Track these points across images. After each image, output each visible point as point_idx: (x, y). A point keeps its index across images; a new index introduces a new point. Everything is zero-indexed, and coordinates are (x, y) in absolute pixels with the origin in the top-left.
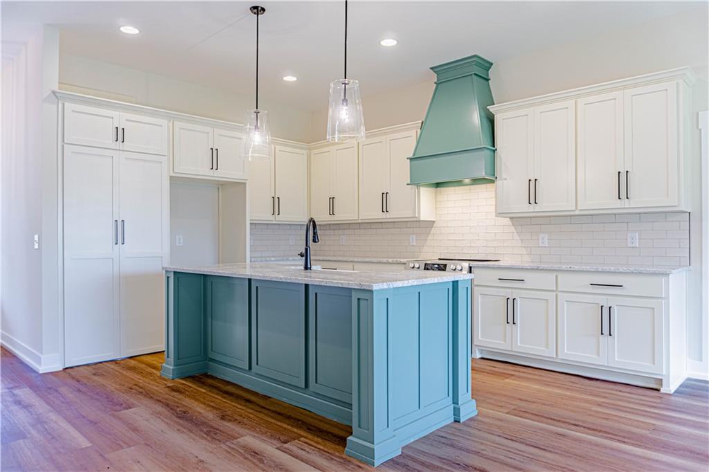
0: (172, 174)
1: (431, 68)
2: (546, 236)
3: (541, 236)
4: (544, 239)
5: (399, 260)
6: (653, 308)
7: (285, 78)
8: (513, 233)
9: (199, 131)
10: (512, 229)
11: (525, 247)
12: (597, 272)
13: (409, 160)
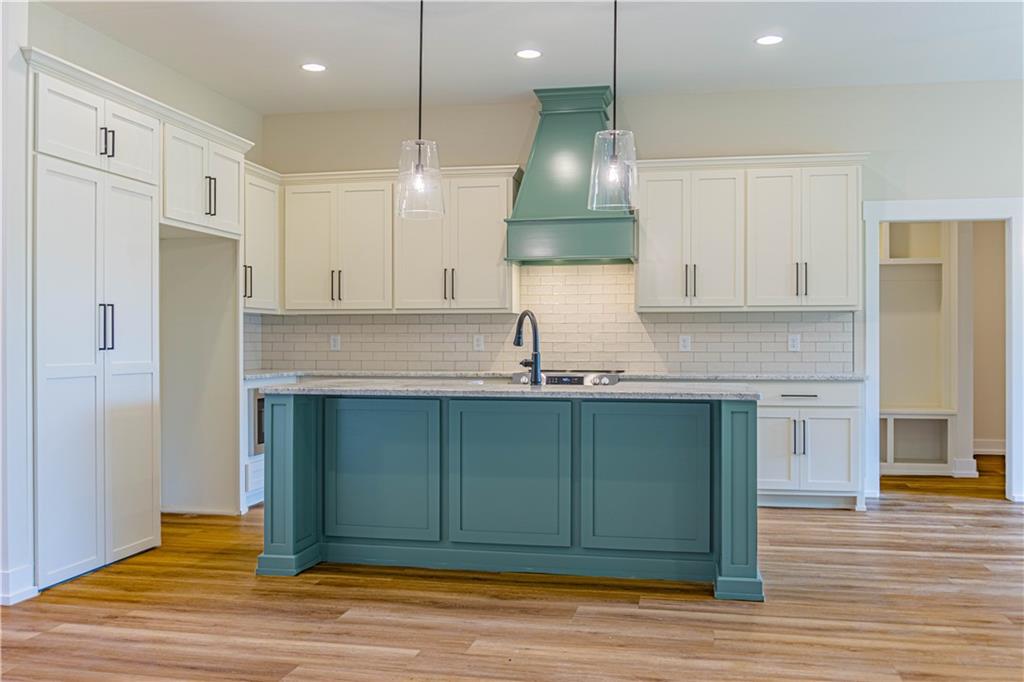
0: (163, 221)
1: (535, 91)
2: (689, 338)
3: (682, 337)
4: (686, 342)
5: (463, 373)
6: (849, 419)
7: (307, 67)
8: (642, 333)
9: (193, 144)
10: (642, 328)
11: (659, 352)
12: (788, 381)
13: (506, 224)
